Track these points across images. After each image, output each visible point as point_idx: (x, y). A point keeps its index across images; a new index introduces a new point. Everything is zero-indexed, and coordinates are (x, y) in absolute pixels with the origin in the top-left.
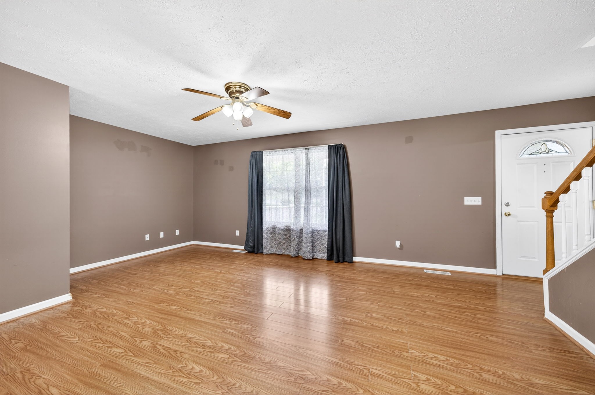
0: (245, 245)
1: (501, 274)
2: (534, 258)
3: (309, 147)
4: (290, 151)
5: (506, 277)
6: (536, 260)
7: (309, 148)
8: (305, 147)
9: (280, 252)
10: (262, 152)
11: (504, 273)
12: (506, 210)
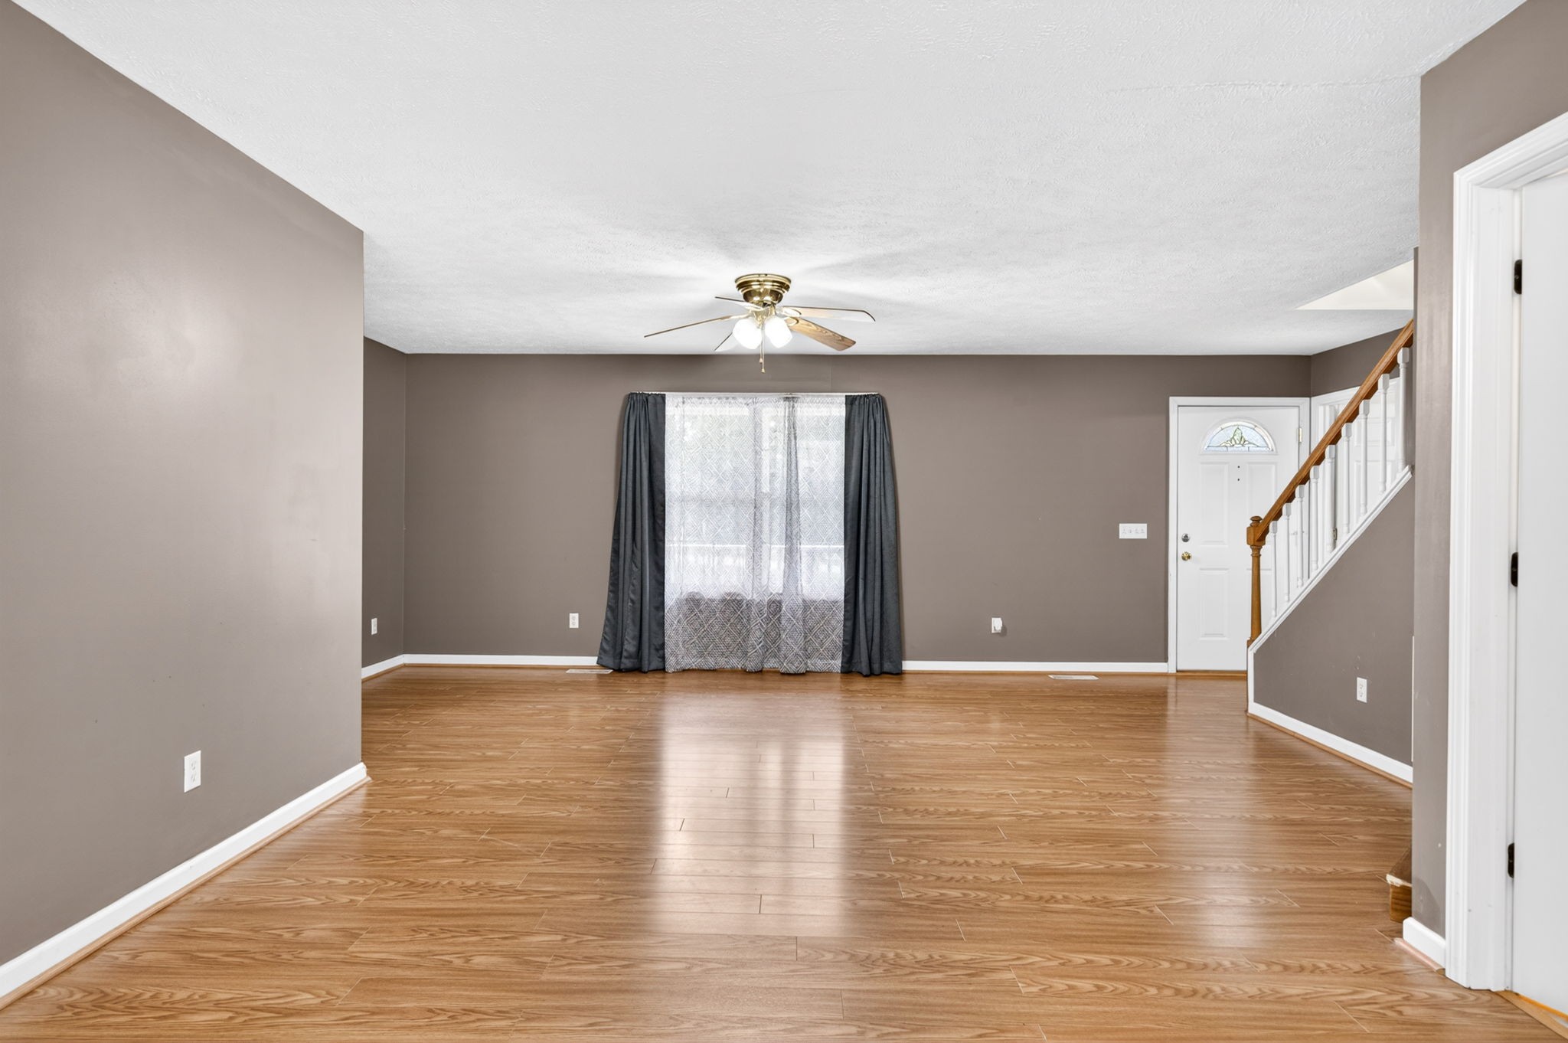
0: (600, 654)
1: (1175, 671)
2: (1222, 635)
3: (795, 395)
4: (741, 400)
5: (1183, 675)
6: (1225, 639)
7: (793, 398)
8: (784, 395)
9: (711, 663)
10: (663, 397)
11: (1179, 668)
12: (1184, 548)
